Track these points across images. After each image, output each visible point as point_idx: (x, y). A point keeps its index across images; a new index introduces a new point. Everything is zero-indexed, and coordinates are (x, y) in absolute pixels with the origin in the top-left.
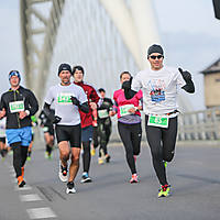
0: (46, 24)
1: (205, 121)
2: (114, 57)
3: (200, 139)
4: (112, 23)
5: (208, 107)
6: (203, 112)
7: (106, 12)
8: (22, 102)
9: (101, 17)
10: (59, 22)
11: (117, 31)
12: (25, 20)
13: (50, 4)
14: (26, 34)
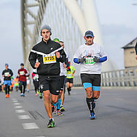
1: (124, 75)
3: (121, 85)
4: (72, 19)
5: (126, 68)
6: (123, 70)
7: (69, 12)
12: (24, 16)
14: (24, 24)
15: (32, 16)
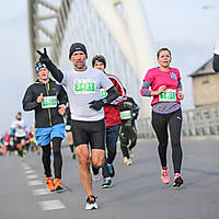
1: (194, 118)
3: (191, 134)
5: (197, 106)
6: (193, 111)
8: (55, 97)
15: (47, 34)
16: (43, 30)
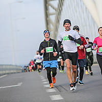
0: (56, 10)
2: (88, 24)
4: (86, 8)
7: (84, 4)
8: (52, 47)
9: (81, 6)
10: (62, 9)
11: (89, 12)
12: (46, 9)
13: (58, 1)
14: (47, 15)
15: (53, 8)
16: (51, 6)
